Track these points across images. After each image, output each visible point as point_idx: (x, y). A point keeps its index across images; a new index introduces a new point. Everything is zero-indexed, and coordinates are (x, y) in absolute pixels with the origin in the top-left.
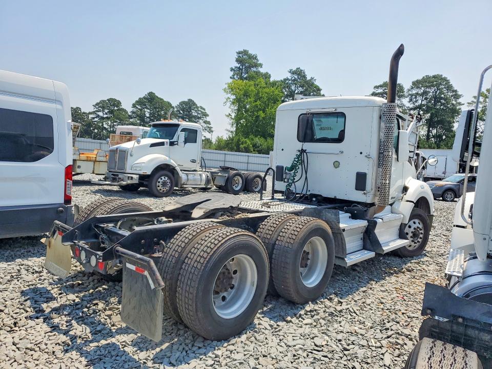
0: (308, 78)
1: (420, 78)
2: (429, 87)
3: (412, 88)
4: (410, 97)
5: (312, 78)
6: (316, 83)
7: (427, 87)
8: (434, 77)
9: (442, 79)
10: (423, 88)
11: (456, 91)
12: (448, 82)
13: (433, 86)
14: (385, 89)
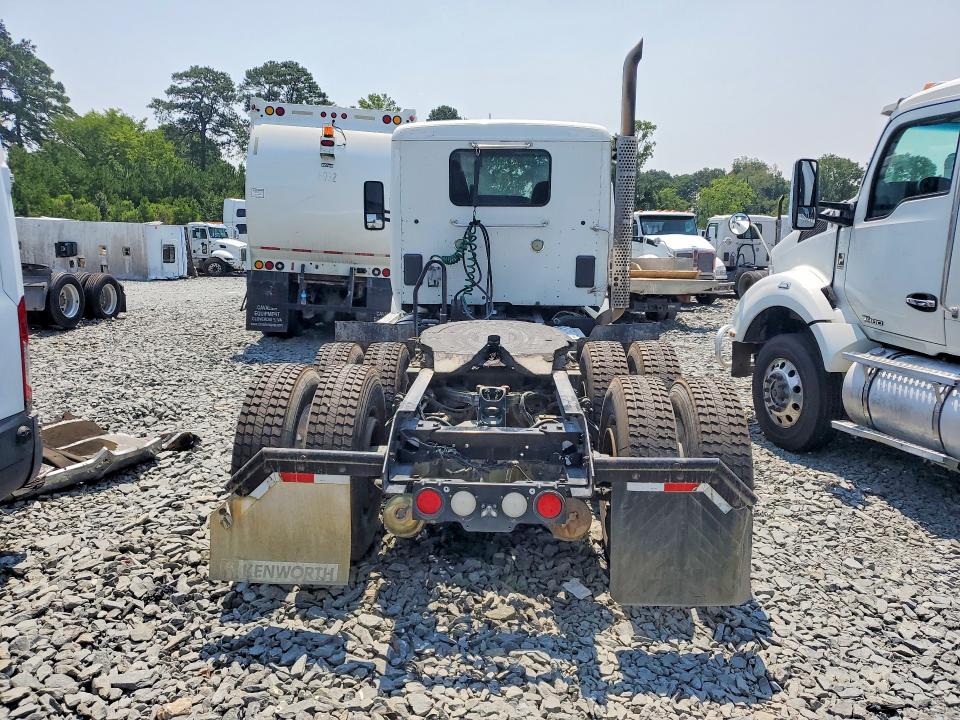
0: (16, 41)
1: (260, 65)
2: (279, 85)
3: (248, 84)
4: (245, 100)
5: (25, 43)
6: (38, 55)
7: (276, 84)
8: (285, 65)
9: (298, 70)
10: (267, 86)
11: (324, 95)
12: (309, 78)
13: (286, 82)
14: (197, 82)
